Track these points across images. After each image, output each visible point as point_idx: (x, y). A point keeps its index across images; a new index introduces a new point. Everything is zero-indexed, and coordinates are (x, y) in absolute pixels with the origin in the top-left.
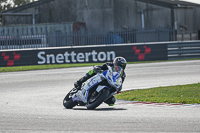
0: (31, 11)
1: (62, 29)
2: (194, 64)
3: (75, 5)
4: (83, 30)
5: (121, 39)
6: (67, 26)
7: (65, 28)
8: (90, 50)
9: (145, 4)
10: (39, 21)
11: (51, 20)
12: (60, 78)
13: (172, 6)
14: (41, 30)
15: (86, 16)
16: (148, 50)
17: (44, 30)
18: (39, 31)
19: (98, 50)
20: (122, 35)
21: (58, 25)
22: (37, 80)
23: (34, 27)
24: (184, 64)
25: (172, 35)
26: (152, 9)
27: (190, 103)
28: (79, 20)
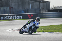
2: (47, 20)
3: (10, 2)
4: (12, 9)
8: (14, 15)
9: (31, 1)
11: (2, 6)
12: (5, 24)
13: (40, 2)
15: (13, 5)
16: (32, 15)
19: (17, 15)
20: (24, 11)
21: (4, 8)
24: (43, 20)
25: (40, 11)
26: (33, 3)
27: (45, 32)
28: (11, 6)
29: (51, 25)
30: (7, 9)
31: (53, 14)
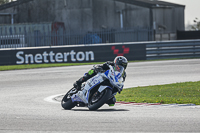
0: (10, 11)
1: (40, 29)
3: (54, 5)
4: (61, 30)
5: (99, 39)
6: (46, 26)
7: (44, 28)
8: (69, 50)
9: (123, 4)
10: (17, 21)
11: (30, 20)
12: (38, 78)
13: (151, 6)
14: (19, 30)
15: (64, 16)
16: (127, 50)
17: (22, 30)
18: (18, 31)
19: (77, 50)
20: (100, 36)
21: (36, 25)
22: (15, 80)
23: (13, 27)
24: (163, 64)
25: (151, 35)
26: (131, 9)
27: (168, 103)
28: (58, 20)
29: (188, 80)
30: (46, 31)
31: (194, 44)
